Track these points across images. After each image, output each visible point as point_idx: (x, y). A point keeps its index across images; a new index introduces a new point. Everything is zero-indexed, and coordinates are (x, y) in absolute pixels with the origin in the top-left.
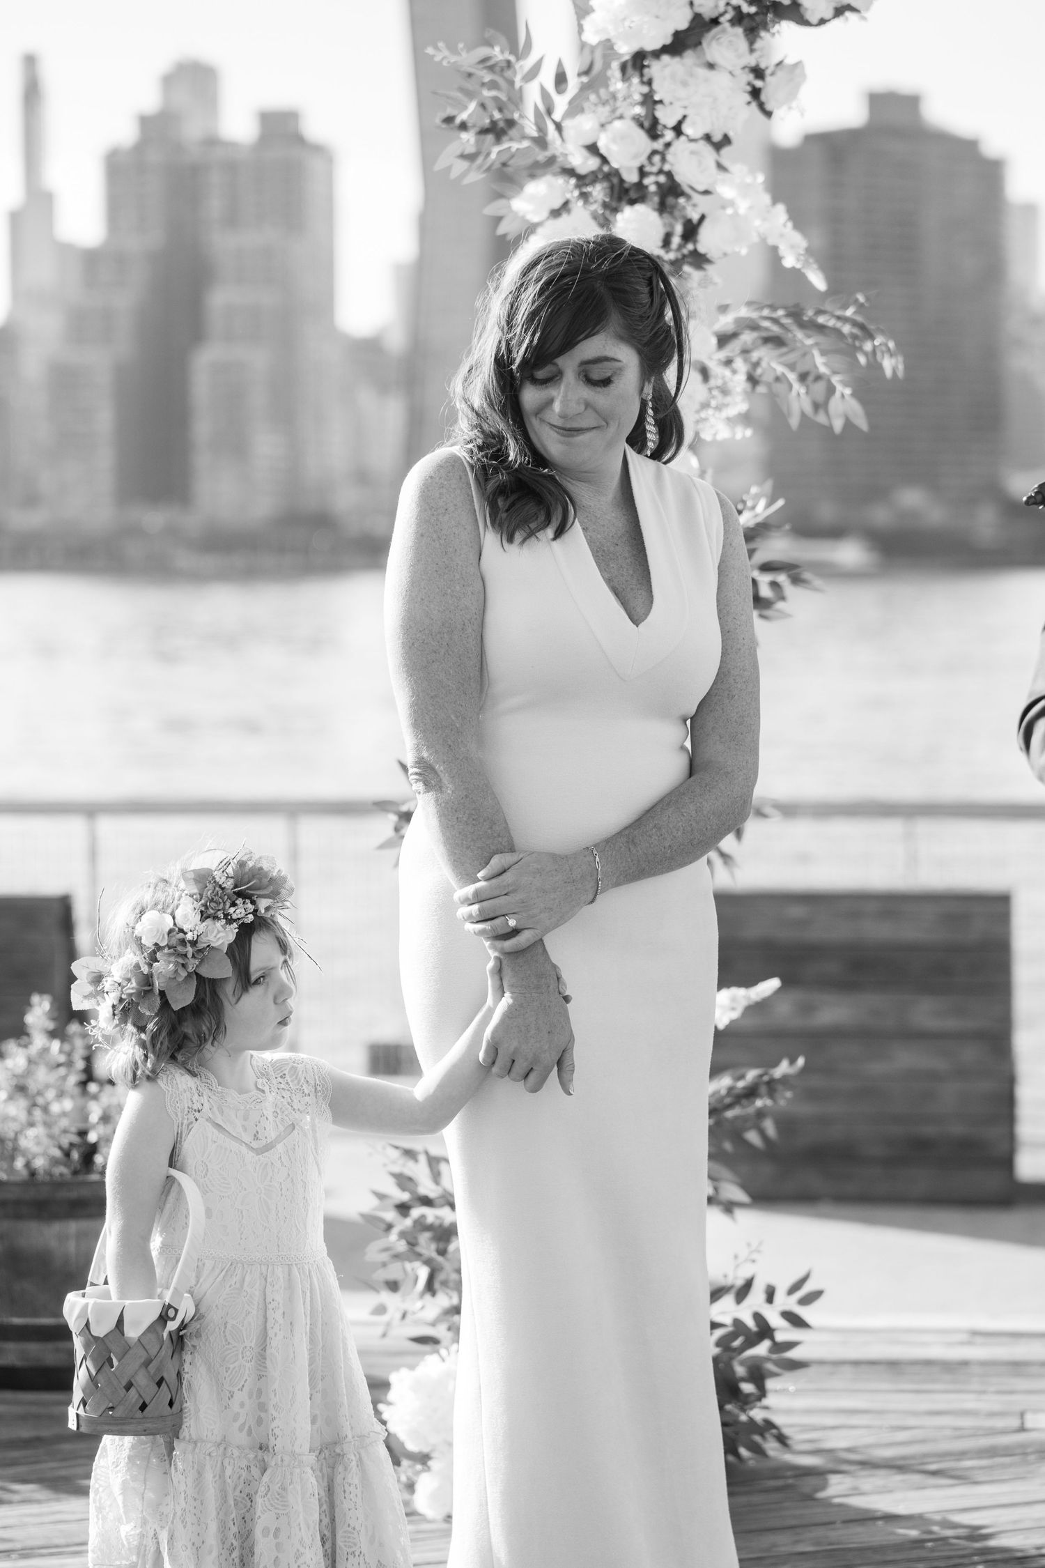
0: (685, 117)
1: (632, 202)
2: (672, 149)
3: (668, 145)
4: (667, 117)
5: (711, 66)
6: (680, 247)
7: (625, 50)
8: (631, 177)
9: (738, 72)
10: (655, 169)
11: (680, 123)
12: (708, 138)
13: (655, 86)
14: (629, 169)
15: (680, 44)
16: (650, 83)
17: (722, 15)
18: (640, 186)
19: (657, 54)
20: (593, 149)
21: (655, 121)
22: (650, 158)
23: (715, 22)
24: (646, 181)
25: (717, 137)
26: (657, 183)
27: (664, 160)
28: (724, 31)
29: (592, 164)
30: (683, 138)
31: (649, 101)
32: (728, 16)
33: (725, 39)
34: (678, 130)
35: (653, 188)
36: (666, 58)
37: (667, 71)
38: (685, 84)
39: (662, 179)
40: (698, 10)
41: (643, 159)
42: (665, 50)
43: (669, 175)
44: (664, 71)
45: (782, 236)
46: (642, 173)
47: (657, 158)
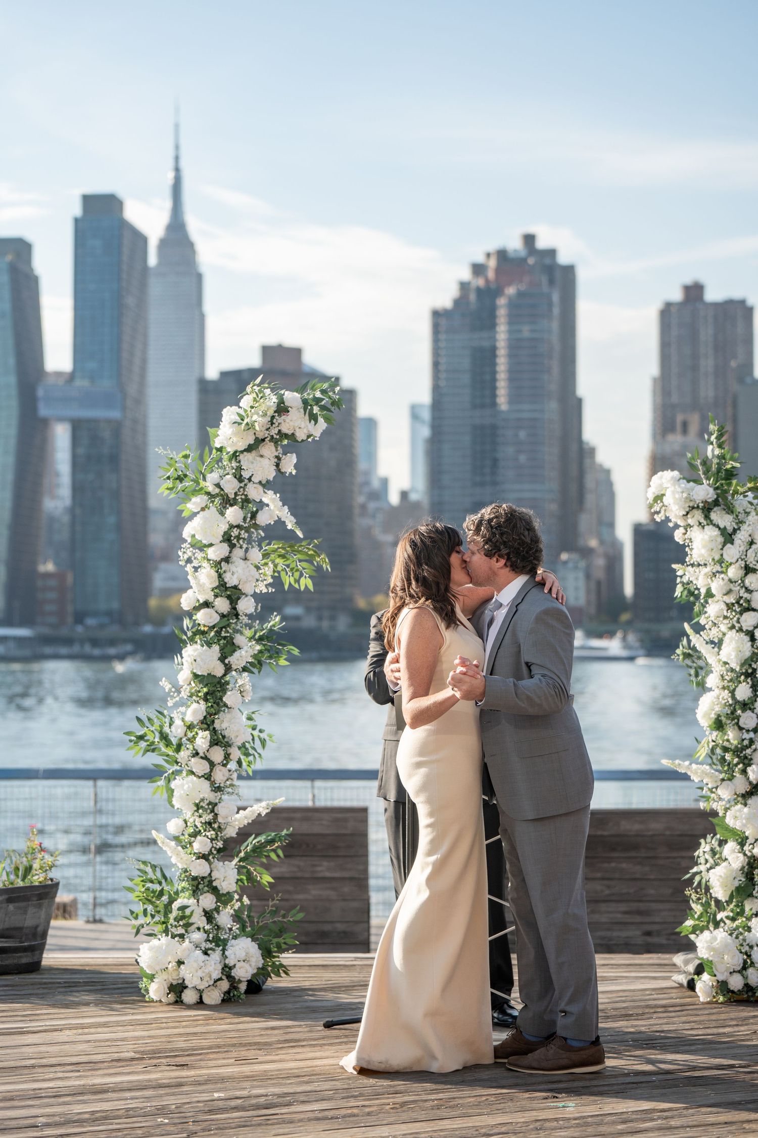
0: (253, 475)
1: (232, 505)
2: (247, 487)
3: (246, 485)
4: (246, 475)
5: (262, 456)
6: (250, 521)
7: (230, 450)
8: (232, 496)
9: (272, 459)
10: (241, 493)
11: (251, 477)
12: (260, 482)
13: (242, 463)
14: (231, 493)
15: (250, 449)
16: (239, 462)
17: (266, 438)
18: (235, 499)
19: (242, 452)
20: (218, 485)
21: (241, 476)
22: (239, 489)
23: (263, 440)
24: (237, 498)
25: (264, 482)
26: (241, 498)
27: (244, 490)
28: (267, 443)
29: (217, 490)
30: (252, 482)
31: (239, 468)
32: (268, 439)
33: (267, 447)
34: (250, 480)
35: (240, 500)
36: (245, 453)
37: (246, 458)
38: (252, 463)
39: (243, 497)
40: (257, 436)
41: (236, 490)
42: (245, 450)
43: (246, 496)
44: (245, 459)
45: (287, 517)
46: (236, 494)
47: (242, 489)
